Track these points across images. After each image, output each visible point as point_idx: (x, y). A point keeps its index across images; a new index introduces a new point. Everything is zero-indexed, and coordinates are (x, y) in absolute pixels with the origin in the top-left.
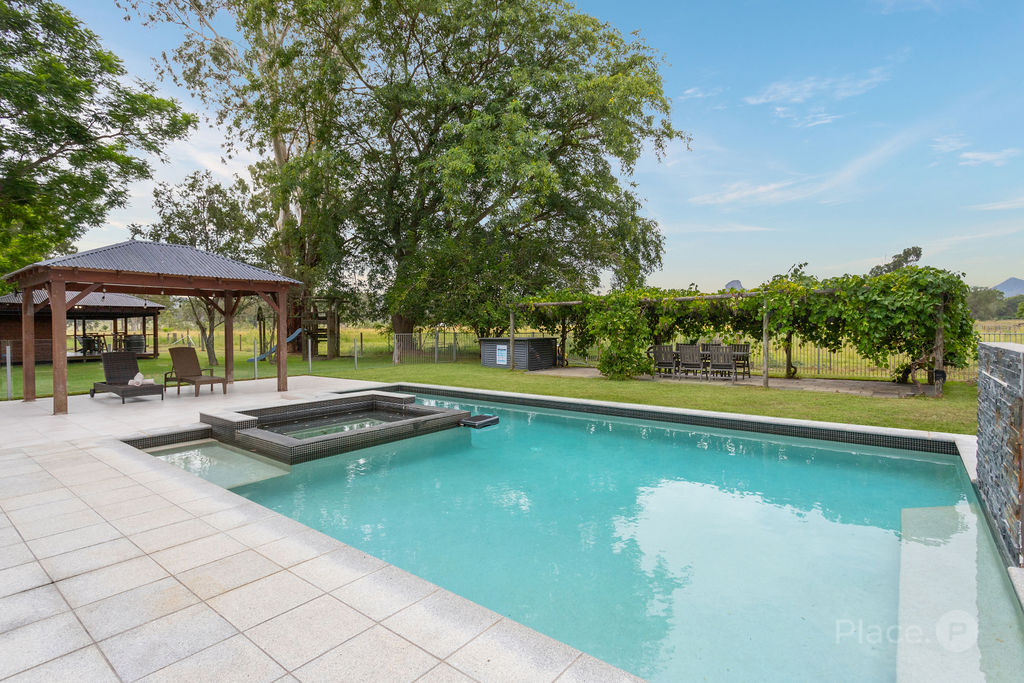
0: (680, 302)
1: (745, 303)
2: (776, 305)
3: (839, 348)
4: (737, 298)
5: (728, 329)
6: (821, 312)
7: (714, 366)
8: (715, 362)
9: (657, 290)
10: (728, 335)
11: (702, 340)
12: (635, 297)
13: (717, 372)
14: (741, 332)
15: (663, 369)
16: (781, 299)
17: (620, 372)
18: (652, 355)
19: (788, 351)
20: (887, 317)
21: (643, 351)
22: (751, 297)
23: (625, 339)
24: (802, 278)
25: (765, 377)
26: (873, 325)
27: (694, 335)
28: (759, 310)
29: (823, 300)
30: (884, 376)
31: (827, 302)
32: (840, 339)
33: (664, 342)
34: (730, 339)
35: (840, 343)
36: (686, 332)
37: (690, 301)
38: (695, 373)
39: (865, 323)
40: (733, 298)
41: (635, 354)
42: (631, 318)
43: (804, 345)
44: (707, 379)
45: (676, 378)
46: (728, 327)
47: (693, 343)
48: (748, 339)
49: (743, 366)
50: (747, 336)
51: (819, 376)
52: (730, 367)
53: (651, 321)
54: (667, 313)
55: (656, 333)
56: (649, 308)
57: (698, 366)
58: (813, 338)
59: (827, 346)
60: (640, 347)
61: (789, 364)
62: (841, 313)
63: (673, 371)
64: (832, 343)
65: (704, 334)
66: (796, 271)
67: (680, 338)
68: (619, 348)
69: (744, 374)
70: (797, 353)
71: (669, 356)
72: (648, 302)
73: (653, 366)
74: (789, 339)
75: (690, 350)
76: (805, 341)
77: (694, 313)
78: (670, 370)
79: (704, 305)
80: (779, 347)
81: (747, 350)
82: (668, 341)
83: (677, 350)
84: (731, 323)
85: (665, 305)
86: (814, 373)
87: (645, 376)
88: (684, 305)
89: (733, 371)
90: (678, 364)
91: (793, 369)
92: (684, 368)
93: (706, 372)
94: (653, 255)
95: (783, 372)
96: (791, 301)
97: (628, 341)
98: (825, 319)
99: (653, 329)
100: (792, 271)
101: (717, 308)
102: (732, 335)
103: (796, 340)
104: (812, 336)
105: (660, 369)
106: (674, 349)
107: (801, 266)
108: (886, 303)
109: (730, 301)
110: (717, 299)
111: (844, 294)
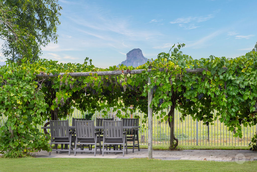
0: (76, 77)
1: (133, 79)
2: (158, 82)
3: (211, 121)
4: (126, 75)
5: (121, 104)
6: (193, 89)
7: (107, 140)
8: (108, 136)
9: (53, 64)
10: (120, 110)
11: (98, 114)
12: (33, 71)
13: (110, 146)
14: (131, 107)
15: (60, 146)
16: (162, 77)
17: (17, 149)
18: (48, 130)
19: (171, 124)
20: (239, 94)
21: (40, 127)
22: (138, 74)
23: (23, 114)
24: (179, 57)
25: (149, 149)
26: (230, 100)
27: (89, 110)
28: (145, 87)
29: (194, 78)
30: (240, 145)
31: (197, 80)
32: (211, 113)
33: (61, 117)
34: (123, 114)
35: (211, 116)
36: (82, 107)
37: (84, 77)
38: (91, 149)
39: (224, 99)
40: (122, 75)
41: (32, 130)
42: (28, 93)
43: (184, 119)
44: (101, 153)
45: (72, 153)
46: (120, 101)
47: (88, 117)
48: (138, 112)
49: (133, 140)
50: (137, 110)
51: (197, 147)
52: (120, 140)
53: (48, 95)
54: (63, 88)
55: (53, 108)
56: (46, 83)
57: (92, 140)
58: (191, 113)
59: (202, 119)
60: (37, 122)
61: (173, 137)
62: (207, 90)
63: (69, 146)
64: (205, 116)
65: (99, 109)
66: (175, 51)
67: (77, 113)
68: (17, 124)
69: (134, 147)
70: (179, 126)
71: (65, 132)
72: (45, 77)
73: (49, 142)
74: (172, 113)
75: (85, 125)
76: (185, 115)
77: (89, 88)
78: (66, 145)
79: (97, 81)
80: (162, 121)
81: (137, 124)
82: (65, 116)
83: (73, 124)
84: (123, 98)
85: (61, 80)
86: (193, 144)
87: (42, 152)
88: (79, 80)
89: (124, 144)
90: (73, 140)
91: (175, 141)
92: (79, 143)
93: (100, 147)
94: (48, 24)
95: (167, 145)
96: (170, 78)
97: (26, 117)
98: (196, 95)
99: (50, 104)
100: (173, 50)
101: (108, 83)
102: (123, 110)
103: (178, 113)
104: (190, 110)
105: (56, 145)
106: (70, 124)
107: (179, 46)
108: (238, 82)
109: (120, 77)
110: (108, 75)
111: (209, 73)
